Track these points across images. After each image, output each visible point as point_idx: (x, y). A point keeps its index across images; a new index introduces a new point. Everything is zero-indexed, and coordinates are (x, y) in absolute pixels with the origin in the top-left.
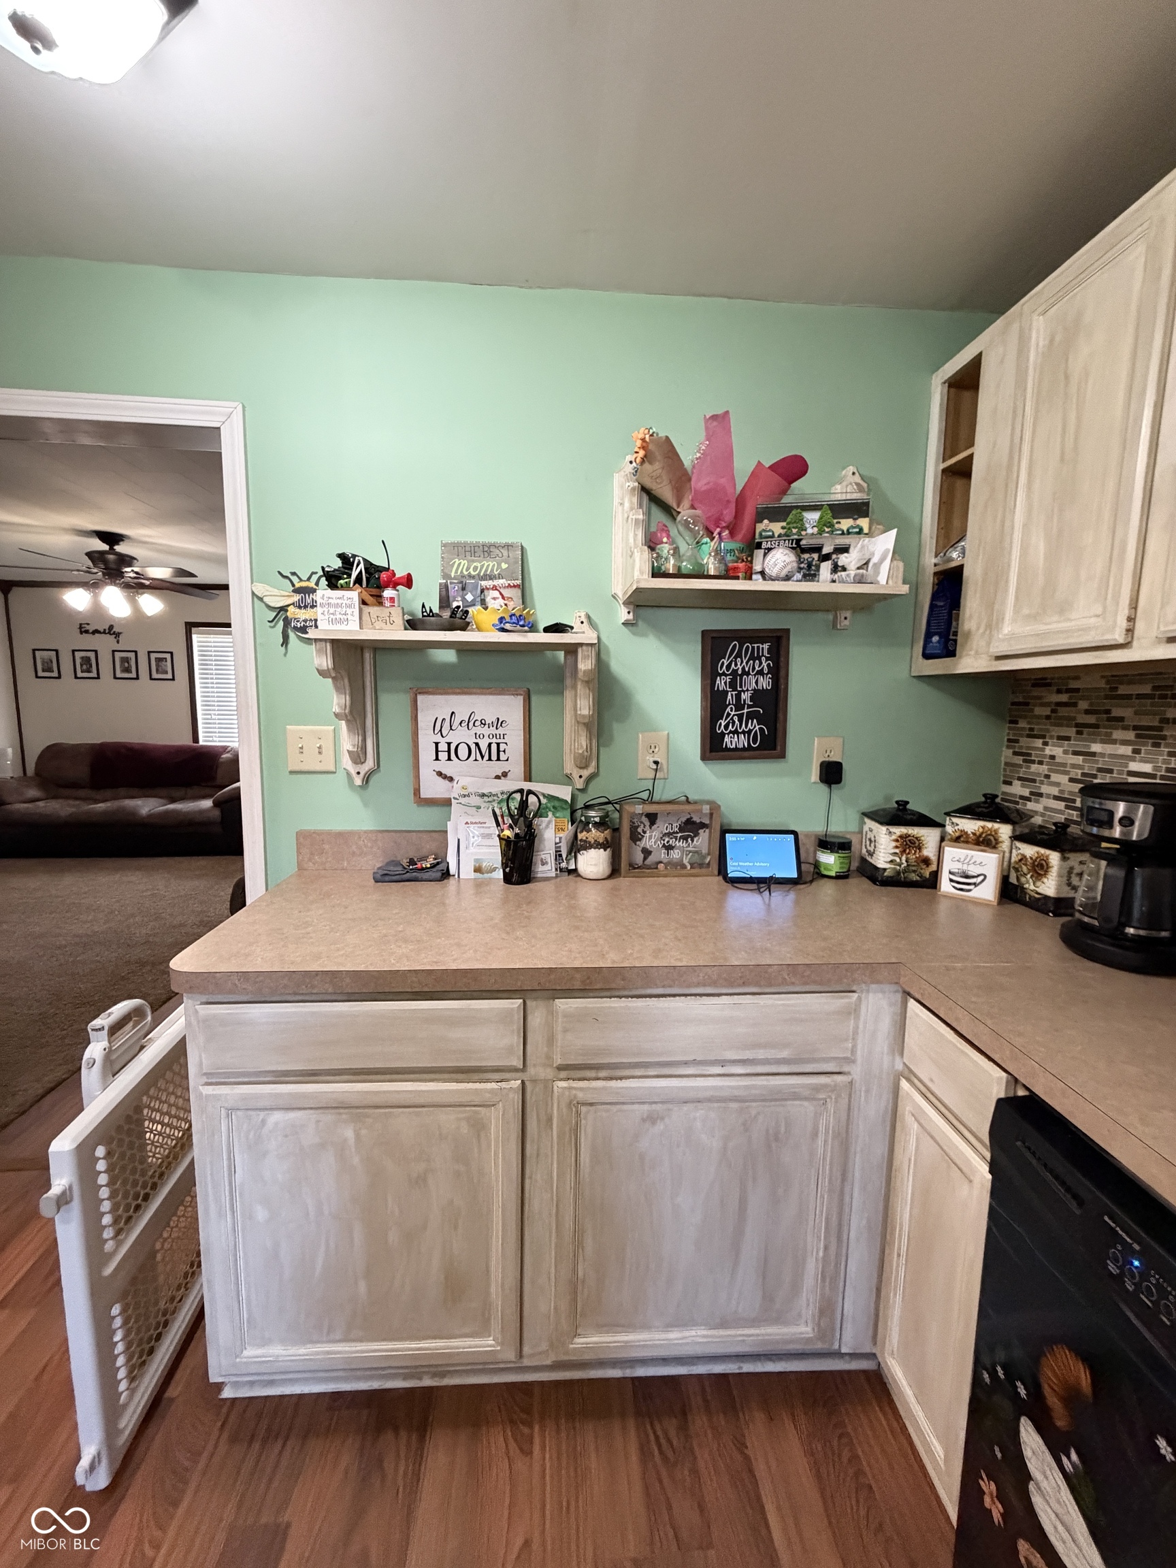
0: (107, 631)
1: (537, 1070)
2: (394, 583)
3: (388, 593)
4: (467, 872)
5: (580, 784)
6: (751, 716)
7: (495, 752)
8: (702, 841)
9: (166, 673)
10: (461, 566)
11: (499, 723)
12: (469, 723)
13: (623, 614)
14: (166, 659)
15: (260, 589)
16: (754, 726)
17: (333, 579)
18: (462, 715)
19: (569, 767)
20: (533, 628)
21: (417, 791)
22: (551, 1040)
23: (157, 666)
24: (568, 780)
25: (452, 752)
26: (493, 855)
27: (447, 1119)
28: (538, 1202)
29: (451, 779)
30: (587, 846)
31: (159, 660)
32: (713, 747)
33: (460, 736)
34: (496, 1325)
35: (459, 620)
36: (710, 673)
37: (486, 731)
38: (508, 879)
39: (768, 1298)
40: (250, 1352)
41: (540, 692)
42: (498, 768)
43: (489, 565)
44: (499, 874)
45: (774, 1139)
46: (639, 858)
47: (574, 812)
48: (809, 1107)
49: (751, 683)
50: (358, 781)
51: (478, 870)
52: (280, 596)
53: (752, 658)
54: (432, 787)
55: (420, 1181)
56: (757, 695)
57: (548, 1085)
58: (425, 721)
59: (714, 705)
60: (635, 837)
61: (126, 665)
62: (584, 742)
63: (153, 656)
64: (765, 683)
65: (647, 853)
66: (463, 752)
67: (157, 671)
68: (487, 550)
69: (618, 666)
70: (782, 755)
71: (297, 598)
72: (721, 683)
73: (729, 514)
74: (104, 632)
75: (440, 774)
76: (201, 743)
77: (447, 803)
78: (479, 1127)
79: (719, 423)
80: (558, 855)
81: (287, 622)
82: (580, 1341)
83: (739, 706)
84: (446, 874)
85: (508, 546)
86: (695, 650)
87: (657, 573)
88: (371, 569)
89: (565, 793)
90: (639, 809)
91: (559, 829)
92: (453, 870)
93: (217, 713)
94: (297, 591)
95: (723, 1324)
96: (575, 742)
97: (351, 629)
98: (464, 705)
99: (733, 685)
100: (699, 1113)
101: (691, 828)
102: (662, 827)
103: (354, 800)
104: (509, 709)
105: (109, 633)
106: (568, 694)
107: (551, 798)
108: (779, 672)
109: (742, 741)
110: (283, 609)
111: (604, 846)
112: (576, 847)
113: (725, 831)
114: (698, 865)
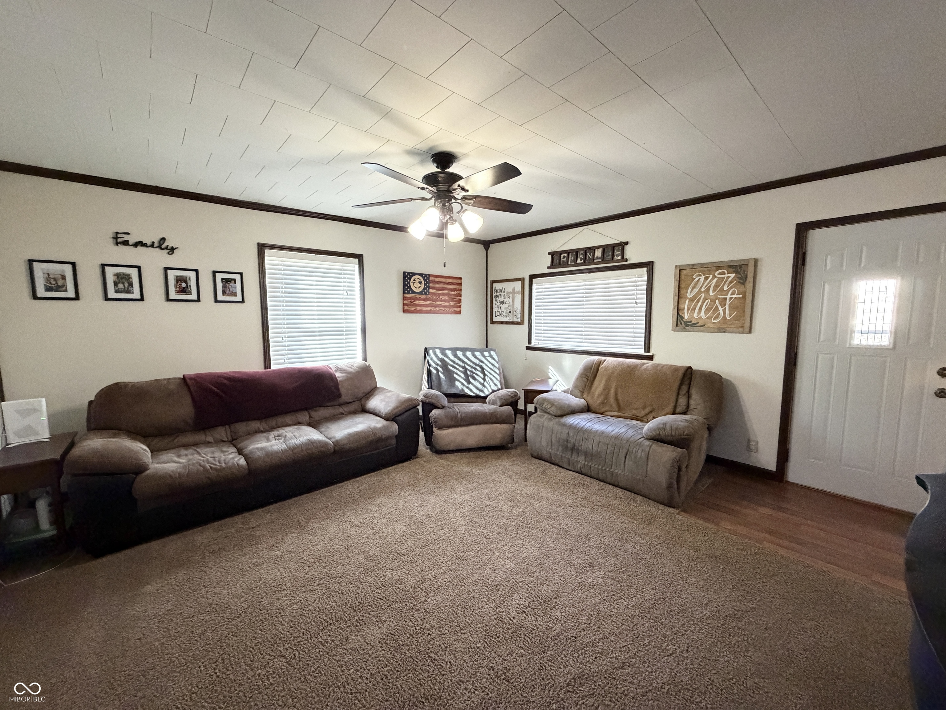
0: (156, 245)
9: (235, 295)
14: (234, 280)
23: (224, 287)
31: (226, 281)
61: (184, 285)
63: (219, 277)
67: (224, 293)
74: (152, 246)
76: (273, 367)
93: (287, 335)
105: (160, 247)
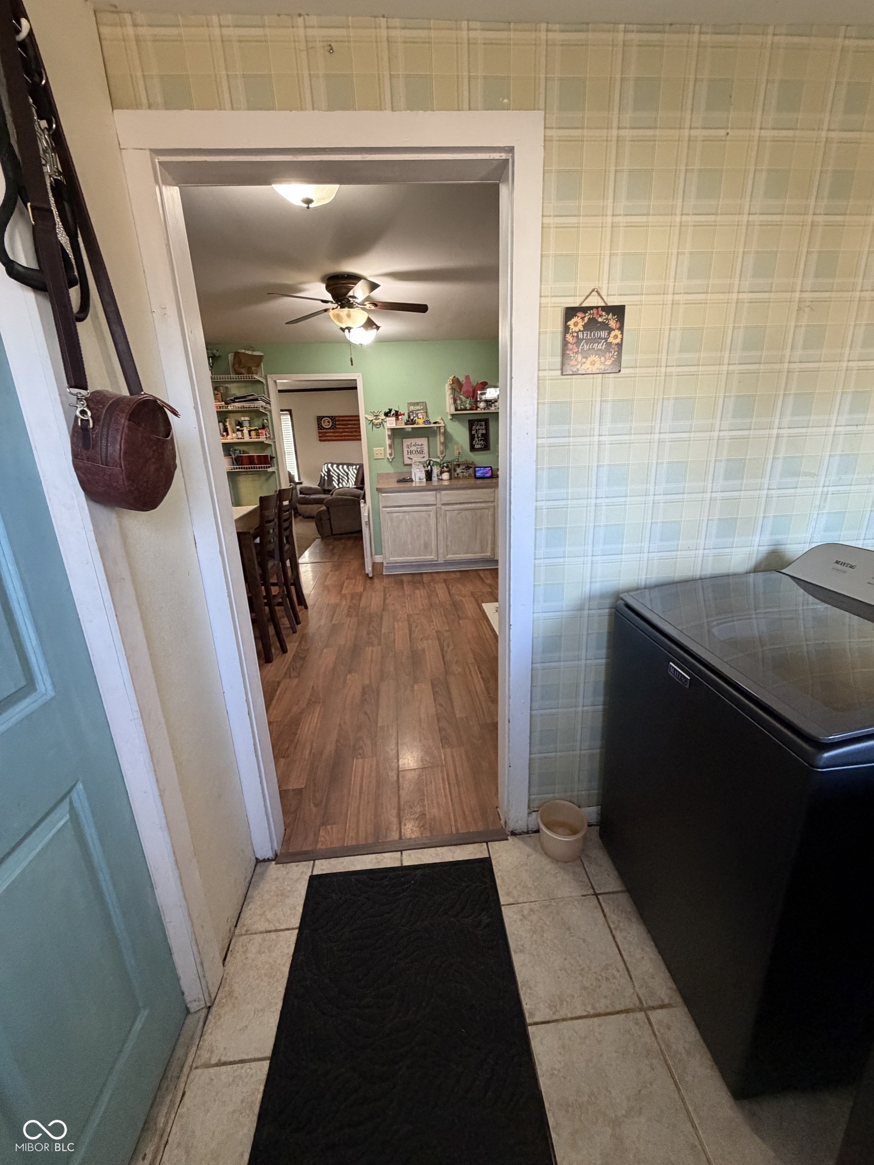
1: (439, 505)
2: (401, 415)
3: (400, 417)
4: (417, 480)
5: (441, 458)
6: (481, 440)
7: (421, 452)
8: (471, 470)
10: (412, 408)
11: (422, 445)
12: (415, 445)
13: (450, 417)
15: (367, 416)
16: (482, 442)
17: (386, 414)
18: (413, 444)
19: (439, 454)
20: (430, 423)
21: (404, 462)
22: (441, 499)
24: (439, 457)
25: (411, 452)
26: (423, 475)
27: (423, 513)
28: (440, 531)
29: (411, 459)
30: (444, 472)
32: (472, 448)
33: (413, 448)
34: (433, 554)
35: (413, 422)
36: (471, 430)
37: (419, 447)
38: (427, 480)
39: (482, 548)
40: (391, 559)
41: (432, 436)
42: (422, 455)
43: (418, 407)
44: (425, 480)
45: (481, 517)
46: (456, 476)
47: (441, 465)
48: (487, 511)
49: (481, 432)
50: (391, 460)
51: (420, 479)
52: (371, 418)
53: (481, 426)
54: (407, 461)
55: (419, 526)
56: (482, 435)
57: (441, 508)
58: (405, 445)
59: (472, 438)
60: (455, 470)
62: (442, 448)
64: (484, 432)
65: (458, 474)
66: (414, 452)
68: (417, 404)
69: (449, 429)
70: (489, 449)
71: (375, 418)
72: (473, 432)
73: (471, 395)
75: (409, 458)
77: (411, 465)
78: (429, 515)
79: (467, 377)
80: (438, 476)
81: (373, 423)
82: (448, 557)
83: (478, 438)
84: (412, 481)
85: (422, 402)
86: (467, 425)
87: (456, 410)
88: (397, 412)
89: (438, 460)
90: (455, 463)
91: (437, 469)
92: (414, 480)
94: (375, 416)
95: (474, 553)
96: (440, 448)
97: (394, 426)
98: (413, 441)
99: (476, 432)
100: (467, 512)
101: (468, 468)
102: (462, 467)
103: (389, 465)
104: (423, 441)
106: (438, 437)
107: (436, 462)
108: (487, 429)
109: (479, 446)
110: (372, 420)
111: (448, 472)
112: (442, 473)
113: (475, 468)
114: (470, 475)
